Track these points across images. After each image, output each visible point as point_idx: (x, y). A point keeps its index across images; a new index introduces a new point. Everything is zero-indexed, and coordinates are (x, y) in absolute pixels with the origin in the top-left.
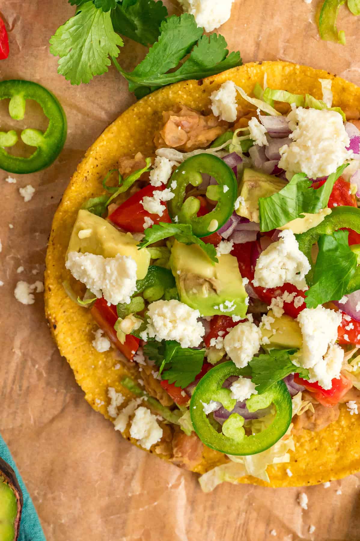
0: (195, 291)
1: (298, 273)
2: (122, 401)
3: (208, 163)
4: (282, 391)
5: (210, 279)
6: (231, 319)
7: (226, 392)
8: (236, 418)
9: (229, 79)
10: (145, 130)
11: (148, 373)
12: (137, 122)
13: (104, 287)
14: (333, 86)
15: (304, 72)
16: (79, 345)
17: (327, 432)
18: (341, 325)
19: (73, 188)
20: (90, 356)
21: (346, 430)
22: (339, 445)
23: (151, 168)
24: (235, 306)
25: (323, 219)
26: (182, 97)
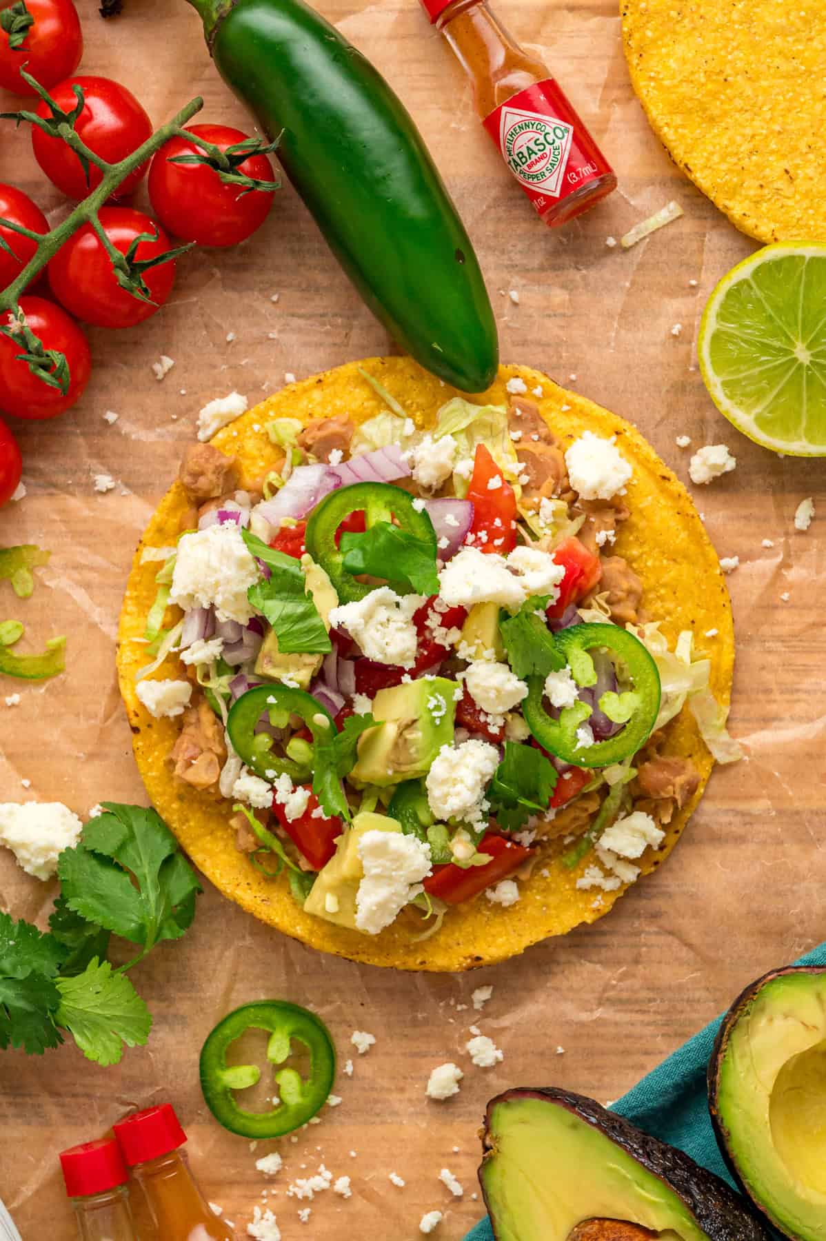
0: (412, 750)
1: (398, 605)
2: (597, 868)
3: (239, 723)
4: (570, 636)
5: (399, 727)
6: (459, 703)
7: (563, 714)
8: (604, 702)
9: (133, 689)
10: (204, 813)
11: (548, 828)
12: (192, 824)
13: (402, 879)
14: (154, 545)
15: (135, 586)
16: (509, 928)
17: (649, 575)
18: (480, 548)
19: (277, 920)
20: (528, 911)
21: (646, 548)
22: (668, 559)
23: (249, 807)
24: (437, 694)
25: (318, 566)
26: (158, 758)
